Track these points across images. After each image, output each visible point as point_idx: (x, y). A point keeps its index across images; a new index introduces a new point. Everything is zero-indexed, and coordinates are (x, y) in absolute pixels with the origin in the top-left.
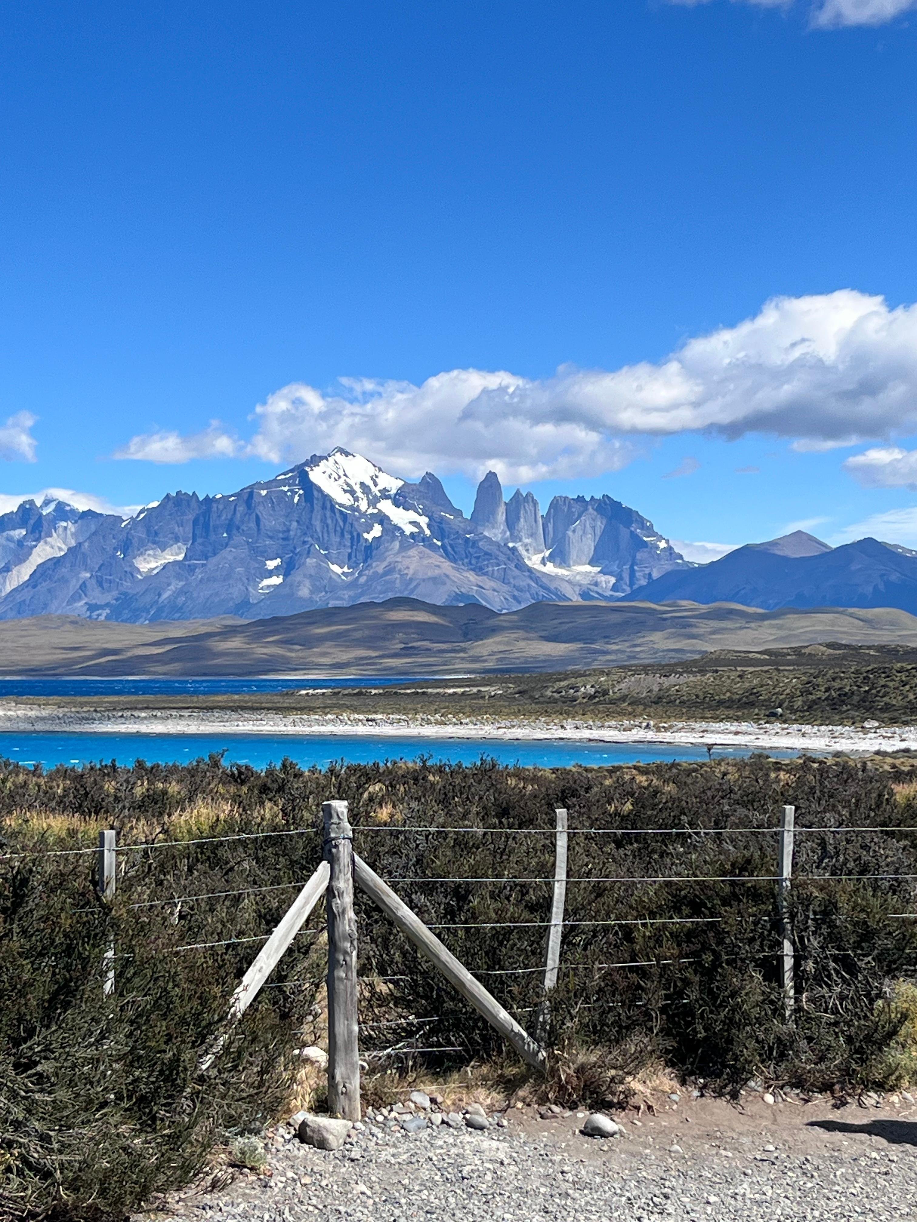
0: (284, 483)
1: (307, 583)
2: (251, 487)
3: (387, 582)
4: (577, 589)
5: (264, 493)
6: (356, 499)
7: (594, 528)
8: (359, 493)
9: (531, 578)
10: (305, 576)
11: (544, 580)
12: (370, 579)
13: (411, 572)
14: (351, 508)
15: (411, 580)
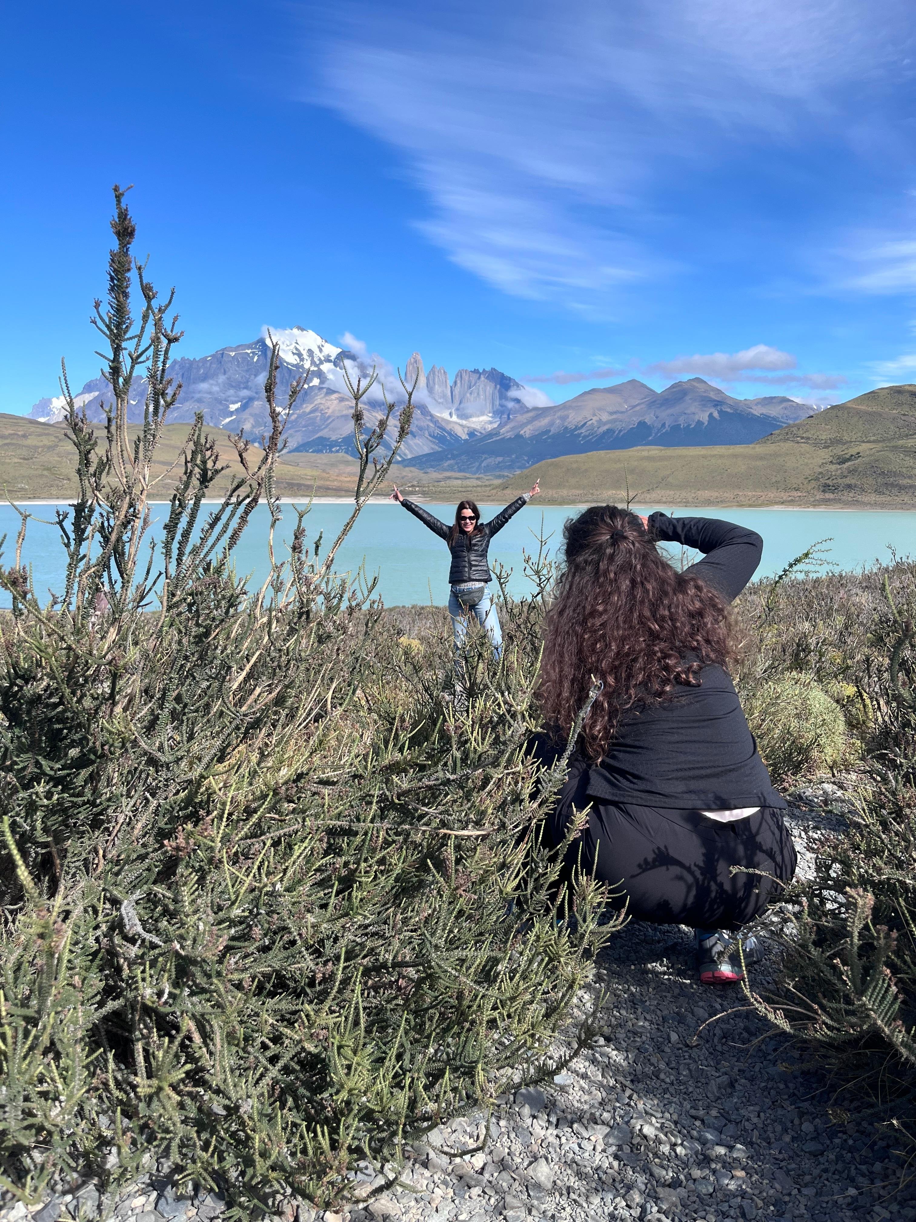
0: (249, 347)
1: (252, 421)
2: (223, 350)
3: (310, 419)
4: (466, 430)
5: (233, 354)
6: (302, 360)
7: (485, 391)
8: (305, 356)
9: (431, 421)
10: (251, 414)
11: (443, 424)
12: (299, 416)
13: (330, 411)
14: (297, 366)
15: (329, 417)
